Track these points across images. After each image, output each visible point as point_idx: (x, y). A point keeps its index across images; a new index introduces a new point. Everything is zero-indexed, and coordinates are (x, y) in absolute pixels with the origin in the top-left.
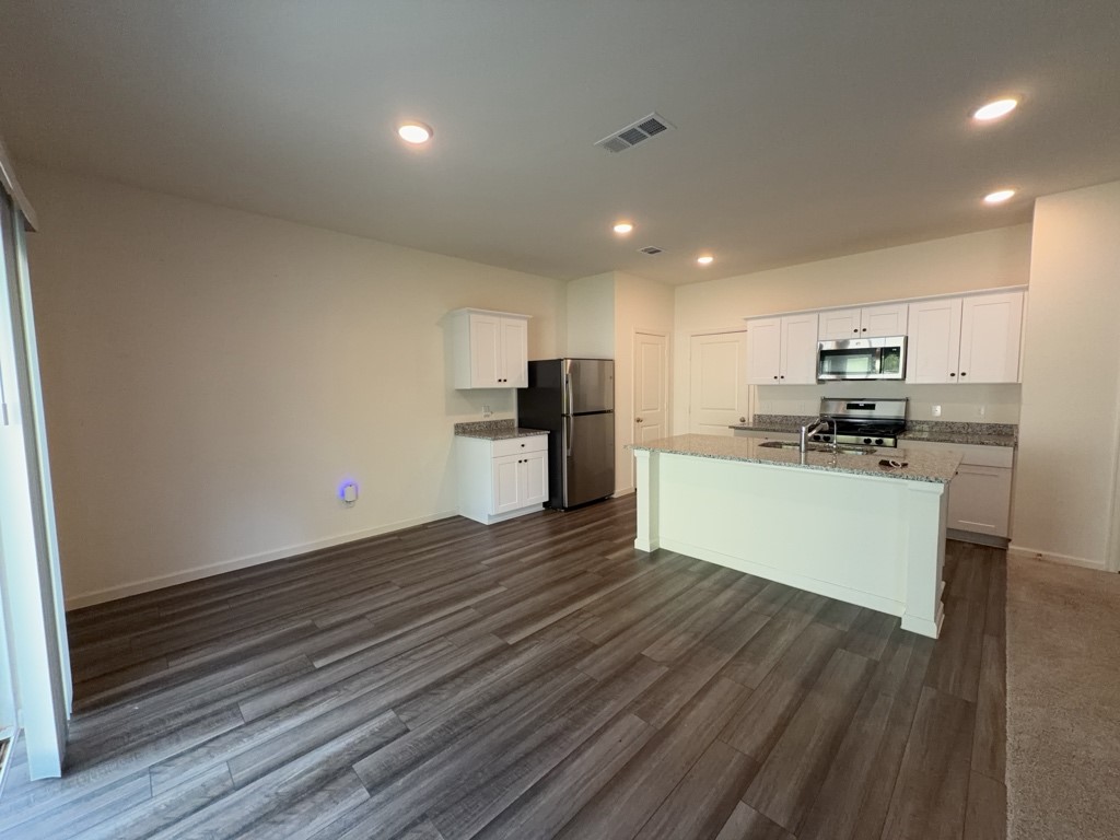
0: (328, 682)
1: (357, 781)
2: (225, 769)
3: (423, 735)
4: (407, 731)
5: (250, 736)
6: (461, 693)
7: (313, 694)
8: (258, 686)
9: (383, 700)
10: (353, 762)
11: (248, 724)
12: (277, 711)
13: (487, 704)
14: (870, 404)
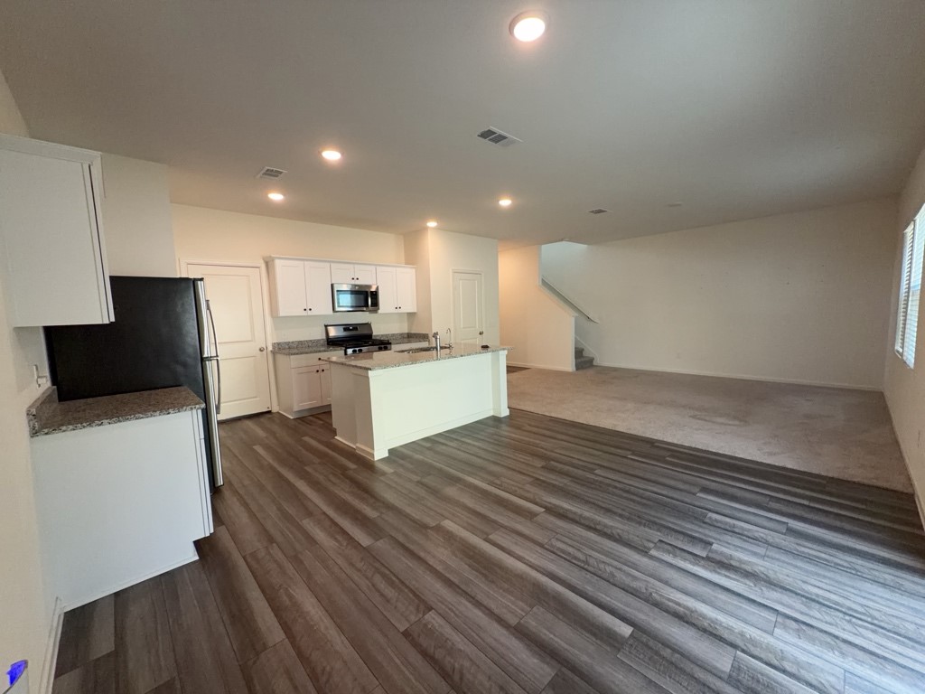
0: (646, 607)
1: (711, 551)
2: (778, 631)
3: (659, 534)
4: (661, 541)
5: (742, 635)
6: (611, 524)
7: (667, 611)
8: (693, 677)
9: (644, 561)
10: (703, 558)
11: (734, 646)
12: (705, 631)
13: (615, 513)
14: (355, 327)
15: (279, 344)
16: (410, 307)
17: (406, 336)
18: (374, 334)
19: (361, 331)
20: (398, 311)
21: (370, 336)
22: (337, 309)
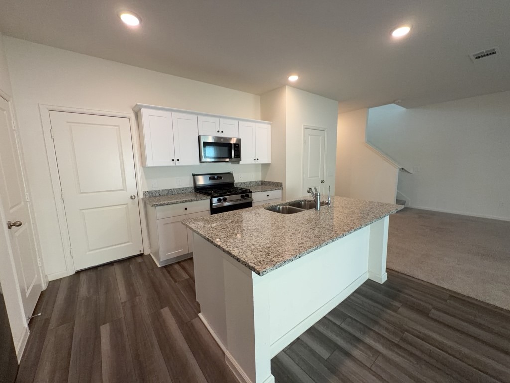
14: (219, 176)
15: (149, 192)
16: (265, 159)
17: (260, 183)
18: (235, 182)
19: (224, 180)
20: (255, 162)
21: (231, 184)
22: (204, 160)
